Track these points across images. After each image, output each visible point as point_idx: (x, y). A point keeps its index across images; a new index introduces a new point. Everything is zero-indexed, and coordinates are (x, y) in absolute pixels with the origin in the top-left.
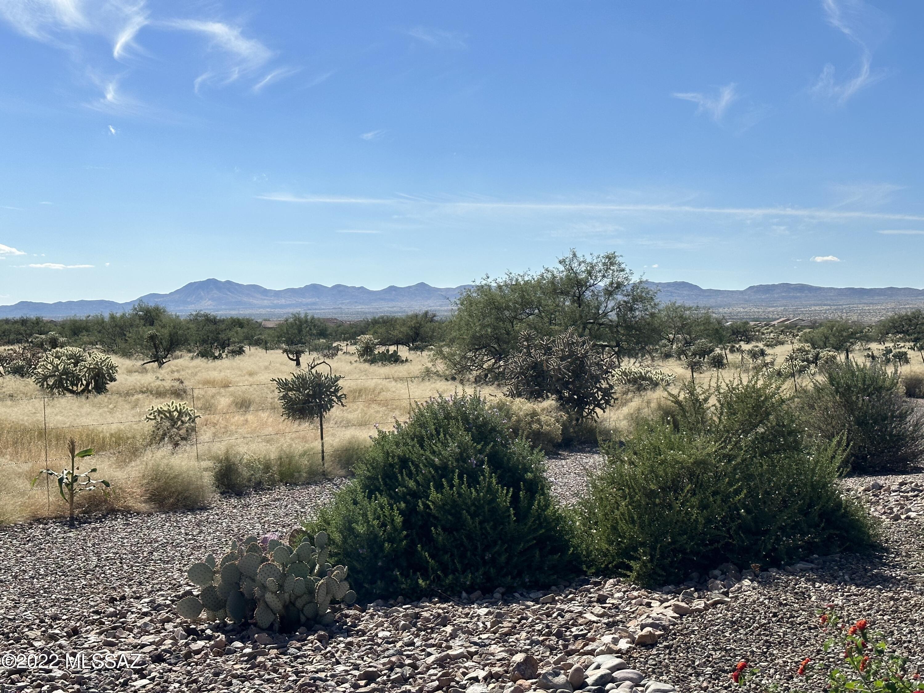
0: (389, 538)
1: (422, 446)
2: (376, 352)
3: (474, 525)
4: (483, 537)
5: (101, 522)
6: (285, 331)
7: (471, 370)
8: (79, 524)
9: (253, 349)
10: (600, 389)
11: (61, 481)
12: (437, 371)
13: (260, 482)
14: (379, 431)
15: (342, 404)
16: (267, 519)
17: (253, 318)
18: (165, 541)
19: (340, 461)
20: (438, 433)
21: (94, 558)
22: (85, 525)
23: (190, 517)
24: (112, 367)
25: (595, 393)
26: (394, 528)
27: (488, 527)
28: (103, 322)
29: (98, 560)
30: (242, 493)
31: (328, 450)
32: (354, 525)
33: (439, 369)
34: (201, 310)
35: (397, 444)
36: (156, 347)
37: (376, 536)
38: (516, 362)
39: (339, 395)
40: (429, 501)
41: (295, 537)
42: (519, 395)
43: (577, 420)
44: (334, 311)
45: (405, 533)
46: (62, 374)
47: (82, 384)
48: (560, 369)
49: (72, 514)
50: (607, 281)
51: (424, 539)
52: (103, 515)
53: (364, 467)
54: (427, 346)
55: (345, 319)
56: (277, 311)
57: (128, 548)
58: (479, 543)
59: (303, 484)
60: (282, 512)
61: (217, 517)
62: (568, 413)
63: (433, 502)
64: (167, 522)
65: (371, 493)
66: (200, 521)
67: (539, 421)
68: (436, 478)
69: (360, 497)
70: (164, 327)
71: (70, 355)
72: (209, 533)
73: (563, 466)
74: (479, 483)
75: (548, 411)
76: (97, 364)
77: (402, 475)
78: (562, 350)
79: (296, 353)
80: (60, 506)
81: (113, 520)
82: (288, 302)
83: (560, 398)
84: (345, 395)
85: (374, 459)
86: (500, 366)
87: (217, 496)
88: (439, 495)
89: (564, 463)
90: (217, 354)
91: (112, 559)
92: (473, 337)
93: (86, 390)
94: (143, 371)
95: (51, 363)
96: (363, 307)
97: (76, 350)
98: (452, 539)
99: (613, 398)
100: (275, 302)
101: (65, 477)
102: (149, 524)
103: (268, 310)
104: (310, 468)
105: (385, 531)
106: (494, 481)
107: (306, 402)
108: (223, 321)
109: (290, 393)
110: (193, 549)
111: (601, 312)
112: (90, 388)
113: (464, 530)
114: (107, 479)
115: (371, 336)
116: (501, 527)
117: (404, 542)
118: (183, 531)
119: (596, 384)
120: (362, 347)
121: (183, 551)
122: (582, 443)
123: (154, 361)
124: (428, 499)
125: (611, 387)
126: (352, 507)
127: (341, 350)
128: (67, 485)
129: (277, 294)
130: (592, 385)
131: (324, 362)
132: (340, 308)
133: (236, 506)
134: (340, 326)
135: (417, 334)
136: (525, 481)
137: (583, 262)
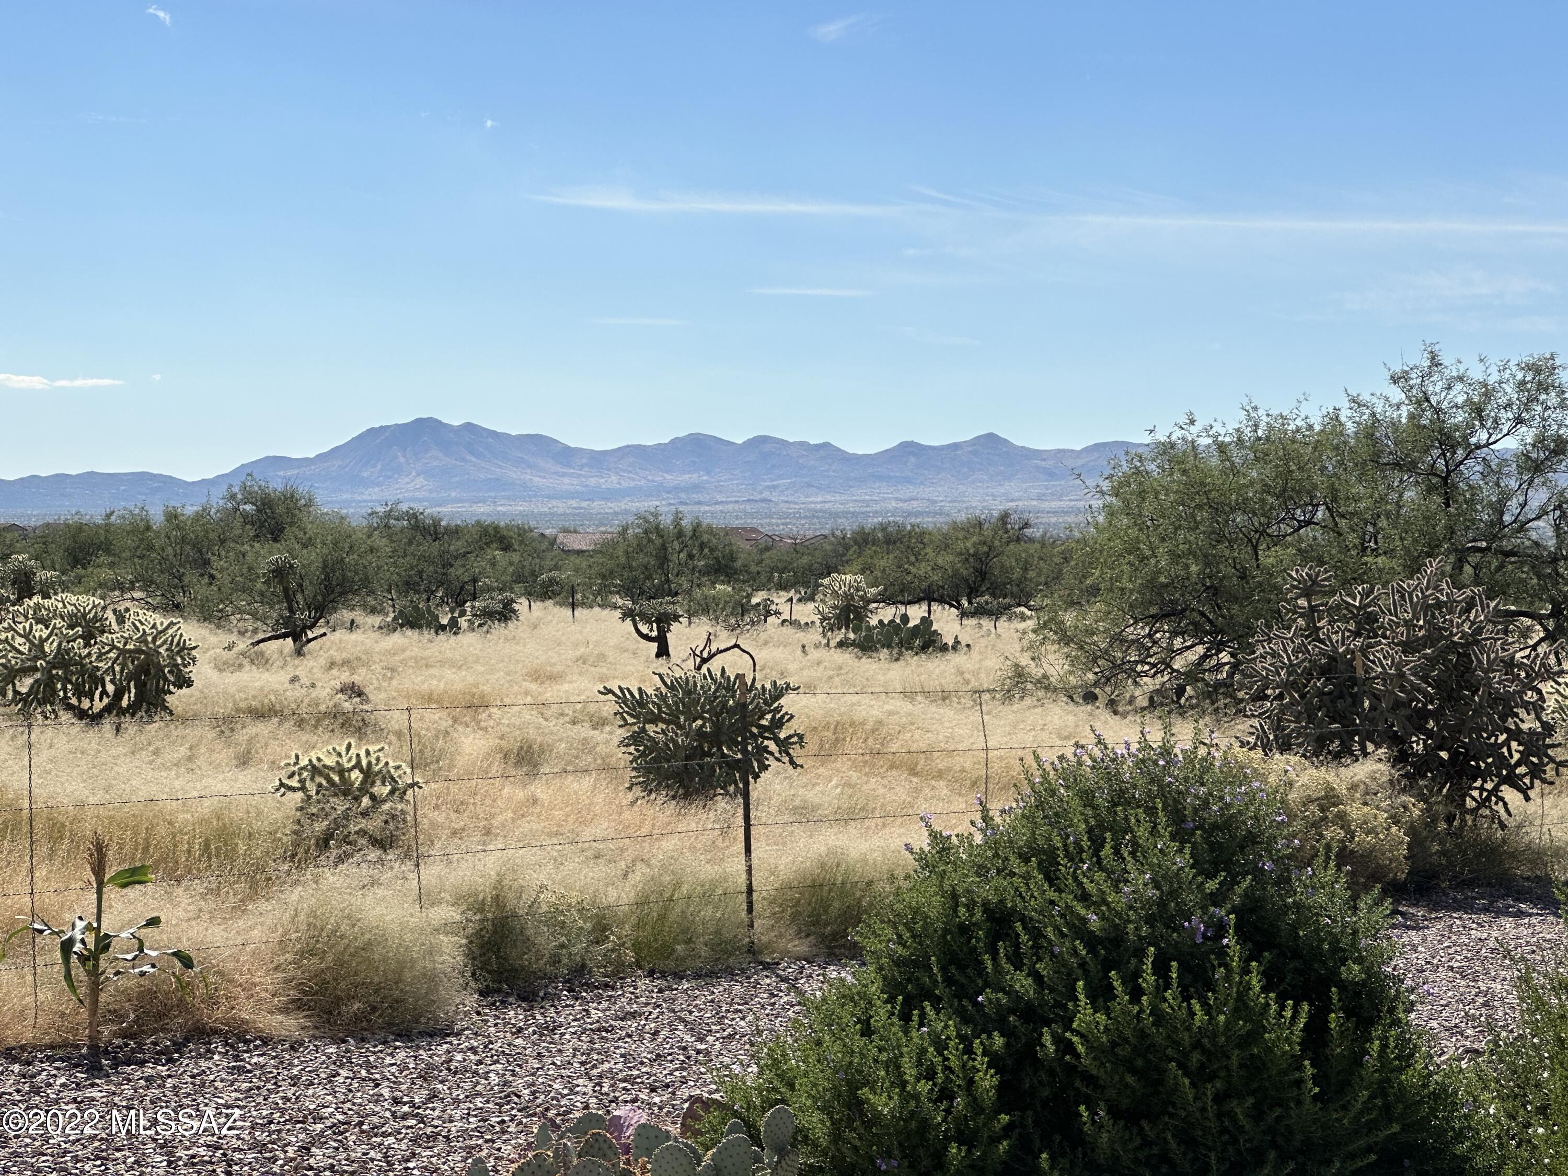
0: (959, 1131)
1: (1051, 879)
2: (874, 622)
3: (1199, 1104)
4: (1226, 1138)
5: (170, 1060)
6: (623, 560)
7: (1139, 675)
8: (115, 1066)
9: (537, 606)
10: (1515, 734)
11: (67, 946)
12: (1045, 676)
13: (584, 966)
14: (935, 836)
15: (792, 762)
16: (606, 1066)
17: (533, 524)
18: (341, 1117)
19: (795, 917)
20: (1097, 844)
21: (159, 1158)
22: (128, 1069)
23: (401, 1055)
24: (183, 649)
25: (1501, 746)
26: (975, 1104)
27: (1240, 1109)
28: (148, 528)
29: (170, 1163)
30: (535, 994)
31: (764, 884)
32: (864, 1092)
33: (1051, 671)
34: (399, 502)
35: (981, 871)
36: (289, 597)
37: (925, 1125)
38: (1274, 654)
39: (782, 735)
40: (1073, 1031)
41: (698, 1118)
42: (1285, 747)
43: (1450, 819)
44: (748, 507)
45: (1005, 1118)
46: (53, 665)
47: (104, 693)
48: (1402, 675)
49: (94, 1038)
50: (1528, 434)
51: (1057, 1138)
52: (174, 1043)
53: (889, 932)
54: (1008, 607)
55: (780, 530)
56: (597, 506)
57: (245, 1135)
58: (1213, 1156)
59: (698, 976)
60: (645, 1050)
61: (472, 1057)
62: (1421, 798)
63: (1082, 1036)
64: (342, 1066)
65: (910, 1004)
66: (431, 1067)
67: (1342, 820)
68: (1092, 966)
69: (881, 1015)
70: (307, 544)
71: (71, 616)
72: (456, 1101)
73: (1415, 949)
74: (1210, 985)
75: (1368, 795)
76: (143, 639)
77: (994, 959)
78: (1407, 623)
79: (658, 621)
80: (63, 1015)
81: (200, 1056)
82: (626, 484)
83: (1401, 758)
84: (801, 737)
85: (916, 911)
86: (1221, 665)
87: (471, 1001)
88: (1101, 1017)
89: (1416, 940)
90: (444, 621)
91: (203, 1163)
92: (1151, 583)
93: (113, 707)
94: (259, 660)
95: (26, 636)
96: (829, 498)
97: (87, 602)
98: (1138, 1141)
99: (1552, 760)
100: (592, 481)
101: (79, 937)
102: (295, 1071)
103: (574, 503)
104: (717, 932)
105: (948, 1111)
106: (1255, 982)
107: (696, 753)
108: (455, 532)
109: (650, 728)
110: (415, 1141)
111: (1507, 518)
112: (125, 703)
113: (1171, 1116)
114: (184, 946)
115: (859, 577)
116: (1278, 1112)
117: (1004, 1145)
118: (386, 1092)
119: (1504, 718)
120: (835, 607)
121: (389, 1148)
122: (1462, 884)
123: (284, 636)
124: (1068, 1028)
125: (1548, 729)
126: (860, 1042)
127: (777, 613)
128: (83, 959)
129: (598, 459)
130: (1491, 720)
131: (736, 646)
132: (764, 500)
133: (520, 1030)
134: (767, 549)
135: (982, 575)
136: (1343, 986)
137: (1461, 379)
